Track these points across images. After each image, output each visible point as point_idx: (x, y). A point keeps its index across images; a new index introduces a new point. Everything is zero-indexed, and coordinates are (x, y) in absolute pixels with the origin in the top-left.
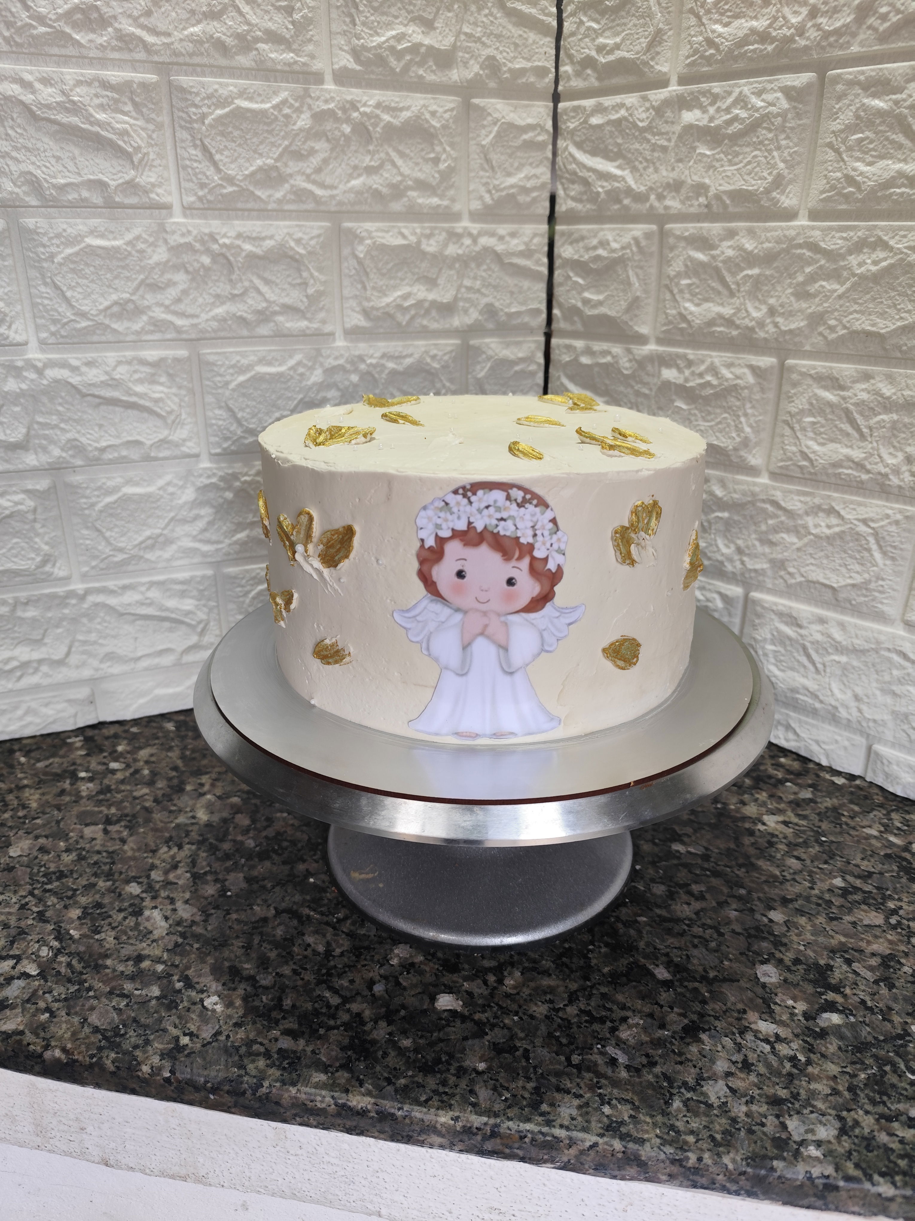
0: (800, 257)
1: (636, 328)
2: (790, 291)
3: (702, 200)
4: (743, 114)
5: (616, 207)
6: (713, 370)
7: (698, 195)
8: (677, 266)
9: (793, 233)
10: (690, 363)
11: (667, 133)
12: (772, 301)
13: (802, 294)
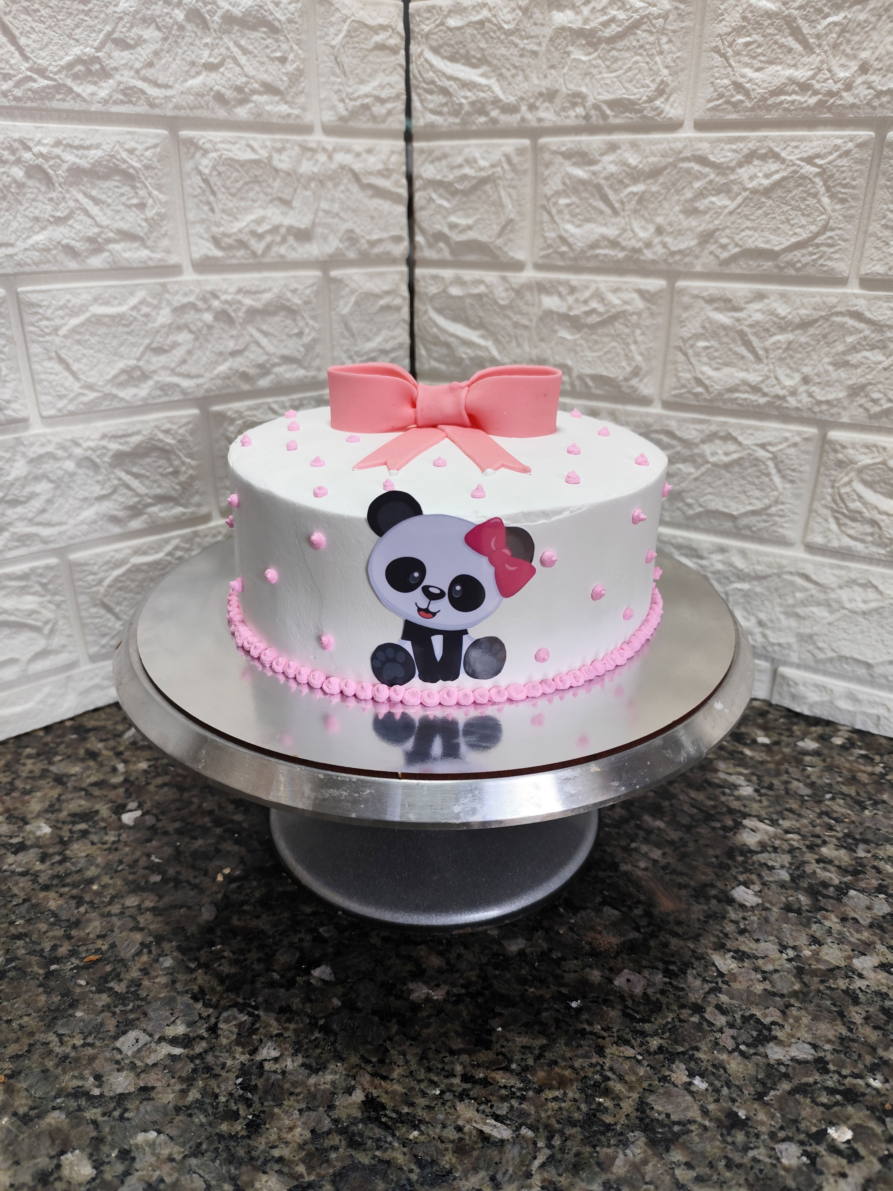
0: (688, 171)
1: (512, 254)
2: (677, 208)
3: (580, 110)
4: (621, 15)
5: (483, 119)
6: (599, 296)
7: (574, 105)
8: (555, 184)
9: (680, 146)
10: (573, 290)
11: (536, 37)
12: (659, 220)
13: (691, 211)
